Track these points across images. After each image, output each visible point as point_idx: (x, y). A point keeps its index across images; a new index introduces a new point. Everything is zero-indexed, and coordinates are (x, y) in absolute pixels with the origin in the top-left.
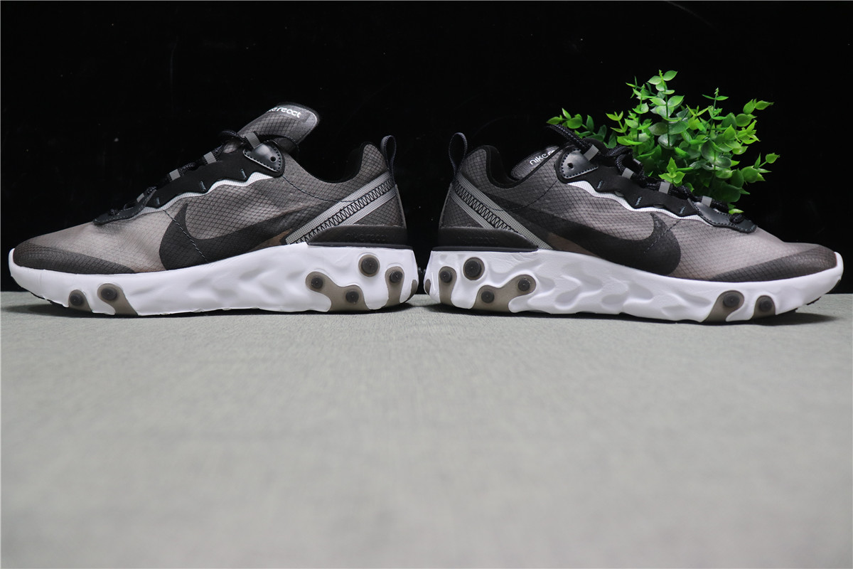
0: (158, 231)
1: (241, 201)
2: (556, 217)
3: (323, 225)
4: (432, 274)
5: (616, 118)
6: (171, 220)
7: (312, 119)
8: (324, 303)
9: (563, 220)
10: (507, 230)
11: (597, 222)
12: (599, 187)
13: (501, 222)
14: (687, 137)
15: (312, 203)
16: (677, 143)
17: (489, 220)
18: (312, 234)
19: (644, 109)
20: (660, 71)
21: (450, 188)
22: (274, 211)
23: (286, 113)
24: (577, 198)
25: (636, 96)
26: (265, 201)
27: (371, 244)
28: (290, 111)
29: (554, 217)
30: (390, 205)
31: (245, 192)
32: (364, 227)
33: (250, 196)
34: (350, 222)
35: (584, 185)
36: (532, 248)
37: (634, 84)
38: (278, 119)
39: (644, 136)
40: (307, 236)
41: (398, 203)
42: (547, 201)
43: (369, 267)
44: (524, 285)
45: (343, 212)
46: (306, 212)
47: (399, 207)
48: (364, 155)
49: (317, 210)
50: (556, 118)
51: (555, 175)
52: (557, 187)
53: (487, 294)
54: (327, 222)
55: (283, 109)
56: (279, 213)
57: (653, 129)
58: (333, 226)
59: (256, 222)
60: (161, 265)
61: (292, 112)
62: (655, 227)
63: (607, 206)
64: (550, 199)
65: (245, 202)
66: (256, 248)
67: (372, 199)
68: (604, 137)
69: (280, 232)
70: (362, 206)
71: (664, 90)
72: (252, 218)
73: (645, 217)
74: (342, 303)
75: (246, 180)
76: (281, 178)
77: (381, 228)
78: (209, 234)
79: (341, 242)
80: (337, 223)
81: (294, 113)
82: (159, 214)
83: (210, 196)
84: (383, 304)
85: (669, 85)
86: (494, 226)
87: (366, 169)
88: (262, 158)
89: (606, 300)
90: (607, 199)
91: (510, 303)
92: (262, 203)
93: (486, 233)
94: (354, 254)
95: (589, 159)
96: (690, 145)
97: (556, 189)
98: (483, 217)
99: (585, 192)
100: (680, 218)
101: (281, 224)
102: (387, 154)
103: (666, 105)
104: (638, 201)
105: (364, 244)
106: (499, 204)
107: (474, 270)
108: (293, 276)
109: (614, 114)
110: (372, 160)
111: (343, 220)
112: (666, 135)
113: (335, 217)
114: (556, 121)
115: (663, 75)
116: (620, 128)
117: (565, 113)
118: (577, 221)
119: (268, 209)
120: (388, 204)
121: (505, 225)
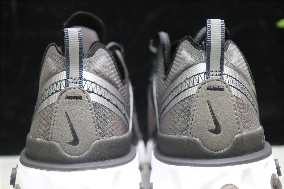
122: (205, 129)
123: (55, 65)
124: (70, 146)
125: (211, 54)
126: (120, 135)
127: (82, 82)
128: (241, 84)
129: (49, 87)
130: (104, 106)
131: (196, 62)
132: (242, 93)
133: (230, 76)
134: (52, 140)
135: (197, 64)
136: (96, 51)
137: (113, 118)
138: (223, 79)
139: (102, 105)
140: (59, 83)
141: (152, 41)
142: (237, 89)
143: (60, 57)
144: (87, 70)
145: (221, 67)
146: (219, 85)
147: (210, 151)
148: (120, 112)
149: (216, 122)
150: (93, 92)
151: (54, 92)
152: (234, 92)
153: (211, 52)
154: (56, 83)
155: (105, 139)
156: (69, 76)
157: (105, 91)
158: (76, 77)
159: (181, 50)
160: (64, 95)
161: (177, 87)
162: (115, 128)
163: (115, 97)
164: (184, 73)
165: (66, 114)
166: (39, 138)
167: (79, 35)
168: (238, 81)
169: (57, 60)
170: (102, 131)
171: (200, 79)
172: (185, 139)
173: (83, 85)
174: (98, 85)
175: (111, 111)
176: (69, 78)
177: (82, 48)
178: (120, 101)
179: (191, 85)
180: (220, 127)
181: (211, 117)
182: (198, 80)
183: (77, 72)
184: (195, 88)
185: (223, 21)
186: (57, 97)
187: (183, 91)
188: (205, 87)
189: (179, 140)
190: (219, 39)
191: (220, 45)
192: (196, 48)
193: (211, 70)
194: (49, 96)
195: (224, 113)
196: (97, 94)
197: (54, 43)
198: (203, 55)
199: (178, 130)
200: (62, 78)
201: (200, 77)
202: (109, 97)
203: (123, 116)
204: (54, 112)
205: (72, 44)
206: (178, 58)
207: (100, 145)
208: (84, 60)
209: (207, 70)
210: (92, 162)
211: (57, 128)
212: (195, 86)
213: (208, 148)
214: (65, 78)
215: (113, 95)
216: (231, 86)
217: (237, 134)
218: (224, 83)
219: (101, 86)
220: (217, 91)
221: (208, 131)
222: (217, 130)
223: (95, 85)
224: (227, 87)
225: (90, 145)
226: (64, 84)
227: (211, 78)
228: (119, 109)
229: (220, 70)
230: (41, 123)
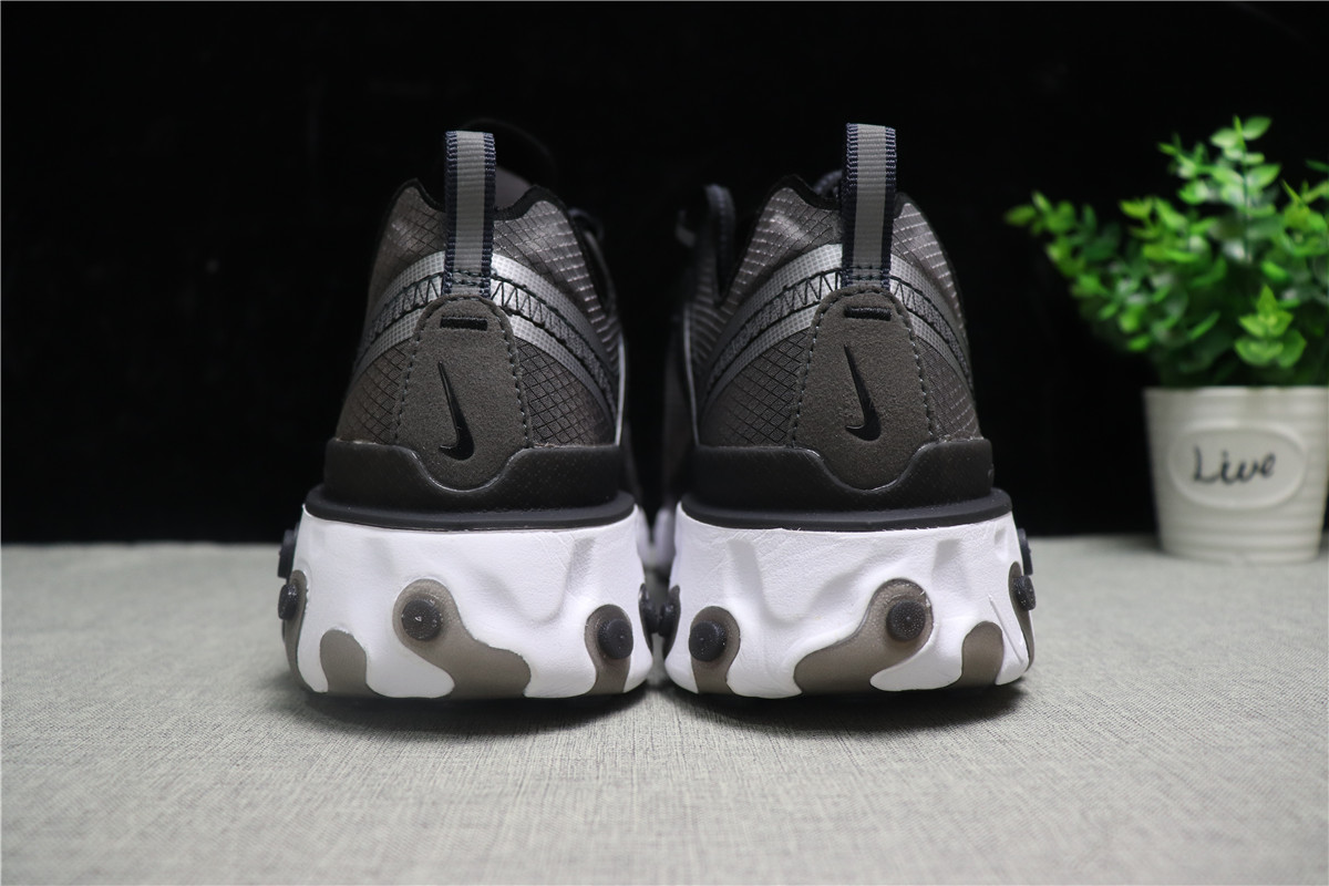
5: (1141, 210)
14: (1285, 242)
16: (1261, 255)
19: (1201, 192)
20: (1237, 120)
25: (1180, 167)
39: (1195, 242)
57: (1210, 225)
71: (1240, 155)
103: (1245, 185)
109: (1135, 204)
112: (1240, 242)
115: (1242, 128)
116: (1148, 229)
117: (1040, 200)
122: (837, 424)
123: (414, 237)
124: (448, 459)
125: (857, 217)
126: (592, 444)
127: (489, 281)
128: (937, 310)
129: (396, 299)
130: (548, 355)
131: (815, 243)
132: (939, 333)
133: (908, 285)
134: (398, 442)
135: (817, 247)
136: (531, 205)
137: (573, 392)
138: (888, 289)
139: (544, 352)
140: (424, 286)
141: (682, 214)
142: (925, 321)
143: (431, 214)
144: (503, 253)
145: (883, 255)
146: (877, 303)
147: (847, 487)
148: (591, 380)
149: (867, 404)
150: (518, 313)
151: (409, 309)
152: (918, 326)
153: (858, 211)
154: (417, 285)
155: (550, 447)
156: (452, 264)
157: (553, 314)
158: (472, 266)
159: (772, 214)
160: (436, 316)
161: (756, 314)
162: (579, 422)
163: (581, 336)
164: (779, 275)
165: (441, 367)
166: (360, 438)
167: (486, 150)
168: (929, 301)
169: (420, 223)
170: (540, 424)
171: (825, 287)
172: (779, 454)
173: (493, 290)
174: (534, 296)
175: (567, 373)
176: (451, 271)
177: (494, 186)
178: (593, 351)
179: (799, 304)
180: (878, 418)
181: (855, 390)
182: (818, 290)
183: (478, 253)
184: (810, 312)
185: (893, 131)
186: (415, 322)
187: (774, 323)
188: (837, 308)
189: (761, 457)
190: (881, 176)
191: (884, 192)
192: (815, 207)
193: (855, 264)
194: (395, 321)
195: (890, 382)
196: (531, 320)
197: (416, 180)
198: (834, 224)
199: (758, 431)
200: (434, 270)
201: (824, 282)
202: (564, 333)
203: (600, 394)
204: (407, 363)
205: (465, 174)
206: (763, 235)
207: (533, 462)
208: (497, 224)
209: (843, 264)
210: (509, 509)
211: (413, 409)
212: (810, 306)
213: (842, 479)
214: (443, 270)
215: (573, 329)
216: (910, 310)
217: (926, 442)
218: (892, 299)
219: (541, 301)
220: (871, 320)
221: (844, 431)
222: (870, 428)
223: (525, 294)
224: (899, 312)
225: (506, 460)
226: (439, 288)
227: (855, 284)
228: (589, 373)
229: (880, 264)
230: (369, 397)
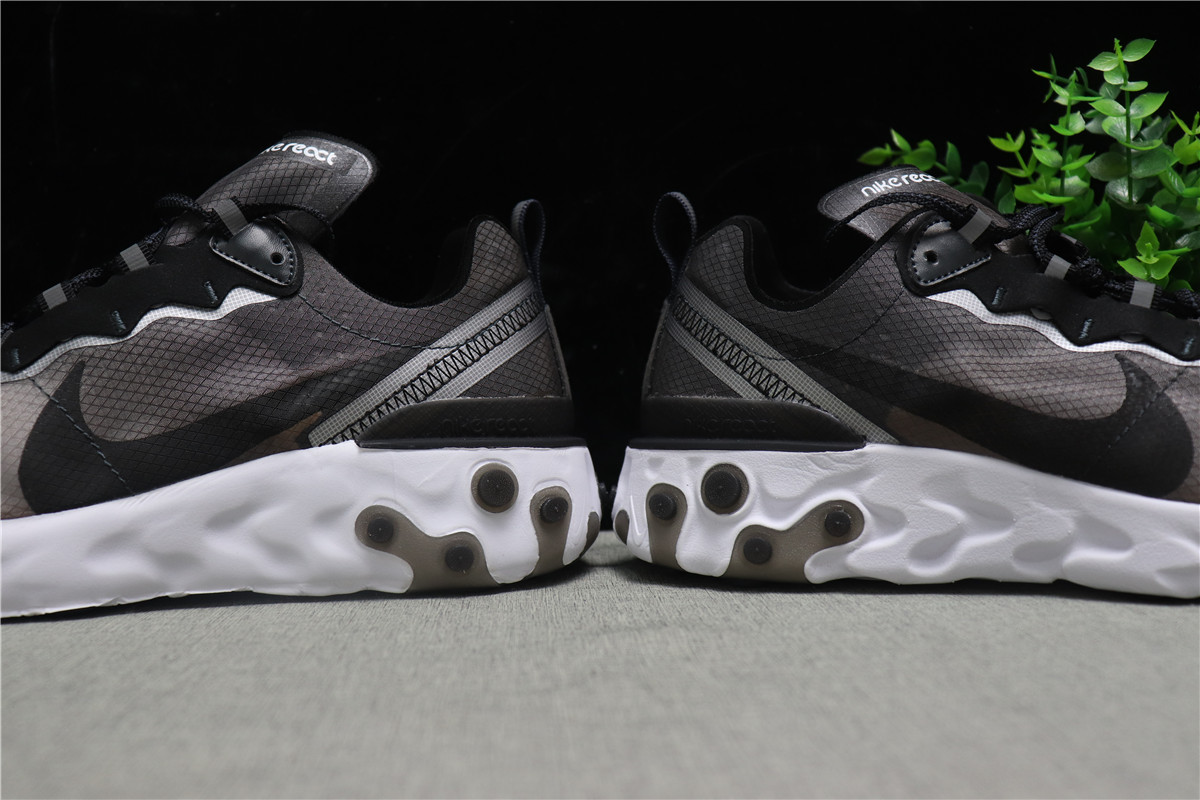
0: (17, 425)
1: (208, 353)
2: (904, 373)
3: (392, 402)
4: (631, 498)
5: (1012, 145)
6: (44, 401)
7: (363, 168)
8: (398, 572)
9: (921, 378)
10: (795, 402)
11: (998, 381)
12: (995, 302)
13: (782, 386)
14: (1175, 181)
15: (365, 353)
16: (1147, 197)
17: (755, 381)
18: (366, 421)
19: (1077, 124)
20: (1117, 41)
21: (665, 312)
22: (281, 374)
23: (302, 155)
24: (949, 330)
25: (1055, 95)
26: (259, 353)
27: (498, 440)
28: (312, 152)
29: (900, 373)
30: (537, 352)
31: (214, 333)
32: (481, 403)
33: (227, 341)
34: (452, 392)
35: (963, 299)
36: (853, 440)
37: (1048, 70)
38: (286, 169)
39: (1073, 181)
40: (357, 427)
41: (553, 346)
42: (884, 337)
43: (494, 491)
44: (839, 523)
45: (434, 371)
46: (351, 374)
47: (555, 354)
48: (477, 245)
49: (376, 370)
50: (877, 150)
51: (898, 277)
52: (904, 305)
53: (756, 545)
54: (401, 395)
55: (297, 147)
56: (293, 378)
57: (1092, 164)
58: (412, 403)
59: (242, 399)
60: (24, 503)
61: (318, 153)
62: (1129, 388)
63: (1016, 343)
64: (888, 332)
65: (216, 354)
66: (243, 456)
67: (497, 341)
68: (983, 186)
69: (295, 421)
70: (476, 356)
71: (1122, 82)
72: (231, 391)
73: (1103, 365)
74: (438, 572)
75: (216, 306)
76: (296, 300)
77: (519, 403)
78: (137, 429)
79: (431, 436)
80: (421, 396)
81: (322, 155)
82: (18, 387)
83: (136, 345)
84: (529, 570)
85: (1134, 71)
86: (765, 393)
87: (482, 274)
88: (253, 255)
89: (1024, 553)
90: (1016, 328)
91: (808, 565)
92: (253, 355)
93: (748, 409)
94: (460, 464)
95: (971, 240)
96: (1180, 198)
97: (902, 310)
98: (742, 374)
99: (967, 314)
100: (1185, 364)
101: (298, 403)
102: (526, 238)
103: (1127, 116)
104: (1085, 329)
105: (483, 440)
106: (775, 346)
107: (724, 491)
108: (327, 517)
109: (1006, 139)
110: (496, 255)
111: (435, 390)
112: (1124, 181)
113: (417, 383)
114: (878, 156)
115: (1122, 50)
116: (1019, 167)
117: (897, 139)
118: (951, 379)
119: (269, 371)
120: (531, 349)
121: (790, 392)
